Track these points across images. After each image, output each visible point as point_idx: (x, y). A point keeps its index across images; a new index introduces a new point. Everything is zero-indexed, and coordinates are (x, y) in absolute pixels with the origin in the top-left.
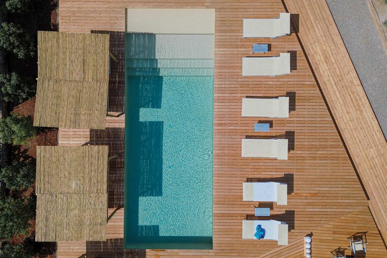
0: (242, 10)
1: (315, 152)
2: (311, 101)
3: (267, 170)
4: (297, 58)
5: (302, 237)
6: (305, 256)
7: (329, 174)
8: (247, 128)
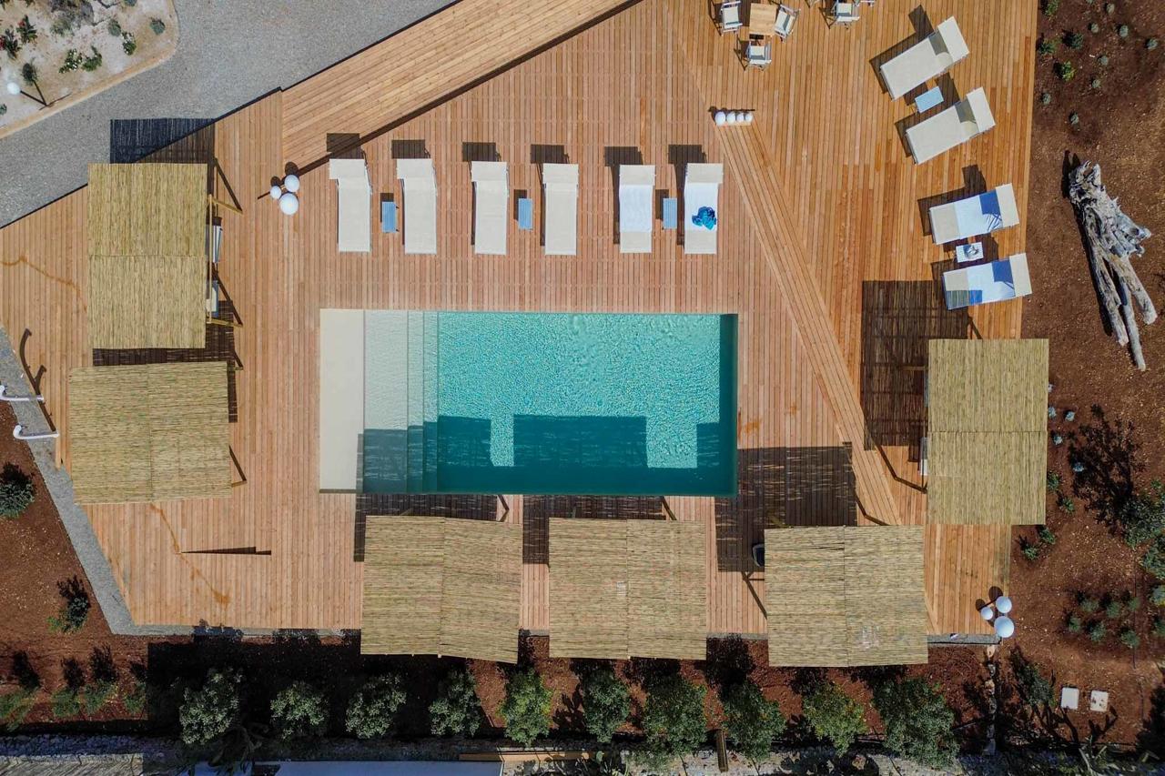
0: (323, 252)
1: (569, 102)
2: (480, 111)
3: (600, 202)
4: (406, 139)
5: (717, 131)
6: (749, 124)
7: (607, 76)
8: (528, 243)
